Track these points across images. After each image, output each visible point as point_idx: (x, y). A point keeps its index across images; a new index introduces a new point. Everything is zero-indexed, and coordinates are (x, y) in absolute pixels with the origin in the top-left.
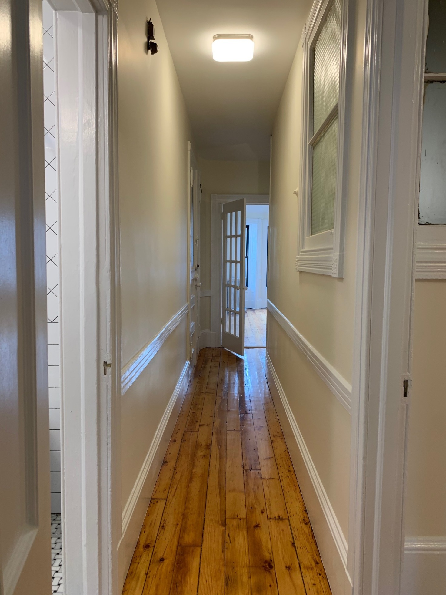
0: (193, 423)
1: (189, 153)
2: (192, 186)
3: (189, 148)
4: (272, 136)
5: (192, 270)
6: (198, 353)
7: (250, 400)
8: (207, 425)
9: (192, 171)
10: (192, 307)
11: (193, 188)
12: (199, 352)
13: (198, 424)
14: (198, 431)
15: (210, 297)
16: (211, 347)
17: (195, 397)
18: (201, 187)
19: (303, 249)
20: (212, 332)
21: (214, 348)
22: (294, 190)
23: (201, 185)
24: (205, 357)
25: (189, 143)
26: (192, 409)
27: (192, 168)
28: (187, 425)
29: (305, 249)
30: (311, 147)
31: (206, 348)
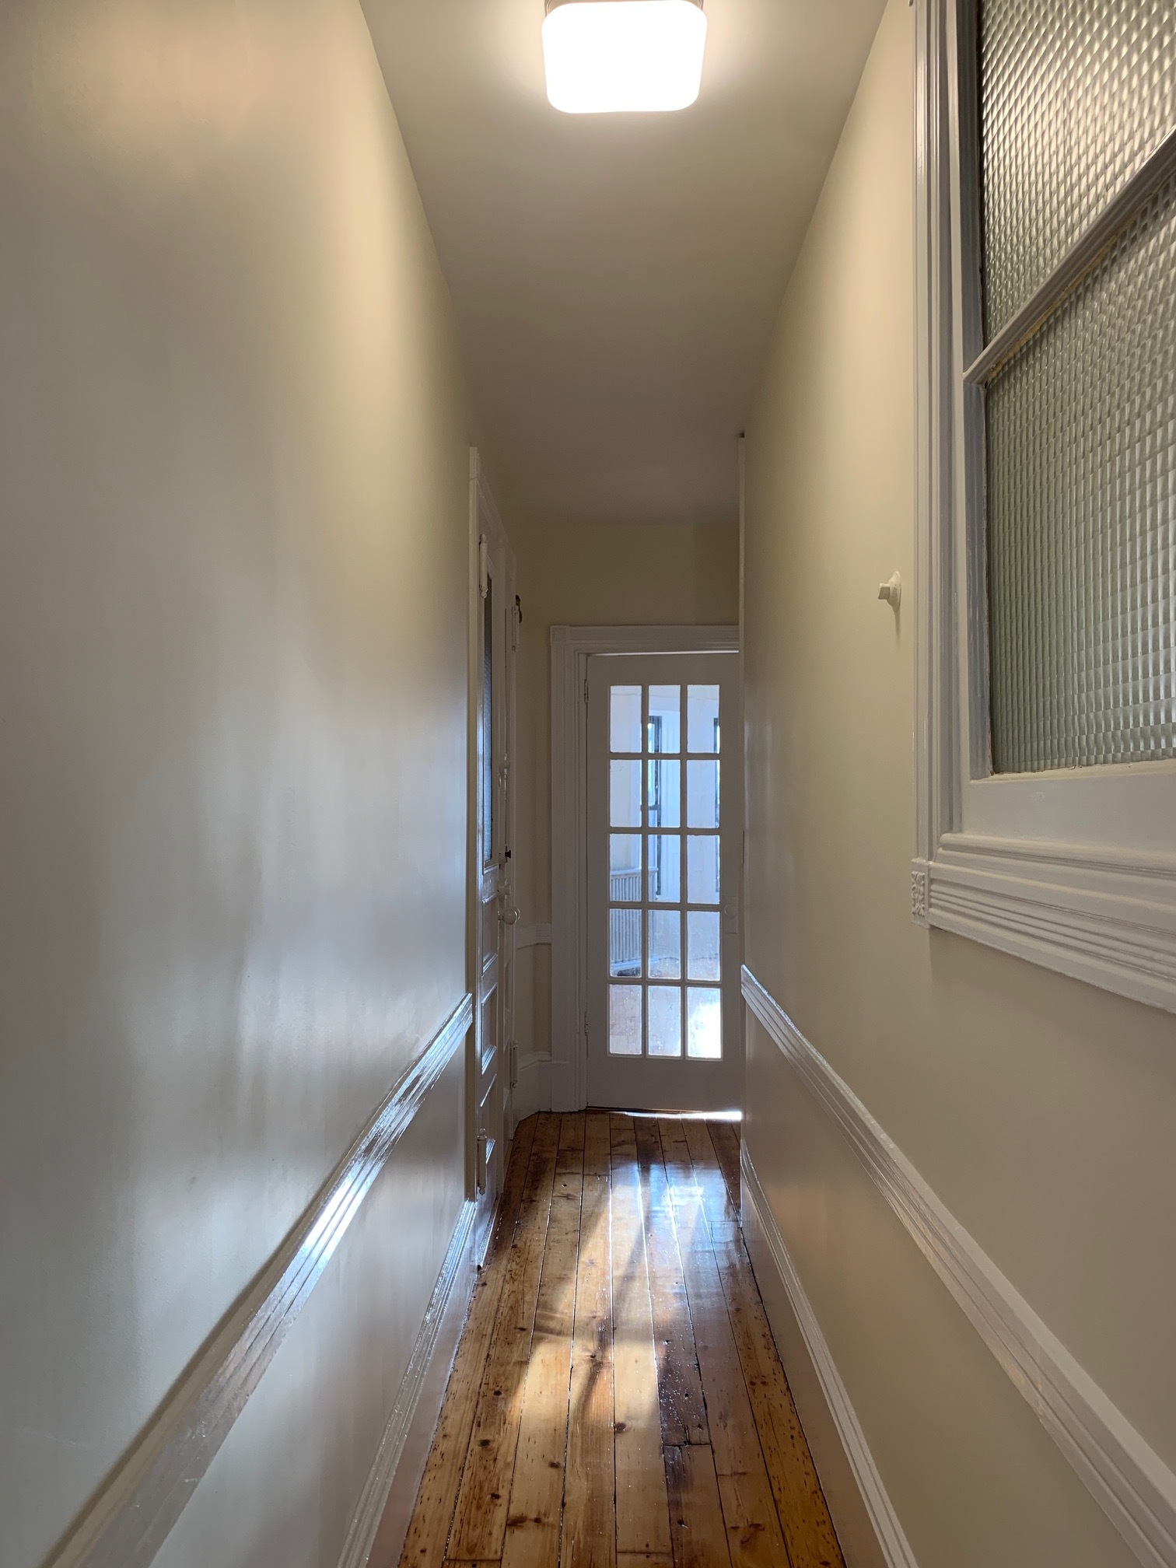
0: (479, 1507)
1: (473, 486)
2: (484, 595)
3: (474, 470)
4: (743, 435)
5: (485, 872)
6: (511, 1136)
7: (698, 1365)
8: (537, 1520)
9: (484, 546)
10: (485, 999)
11: (488, 603)
12: (516, 1134)
13: (500, 1516)
14: (500, 1560)
15: (550, 944)
16: (553, 1111)
17: (492, 1353)
18: (518, 604)
19: (950, 830)
20: (555, 1062)
21: (563, 1113)
22: (881, 585)
23: (517, 597)
24: (534, 1154)
25: (473, 451)
26: (479, 1425)
27: (484, 536)
28: (456, 1525)
29: (961, 831)
30: (974, 389)
31: (539, 1113)
